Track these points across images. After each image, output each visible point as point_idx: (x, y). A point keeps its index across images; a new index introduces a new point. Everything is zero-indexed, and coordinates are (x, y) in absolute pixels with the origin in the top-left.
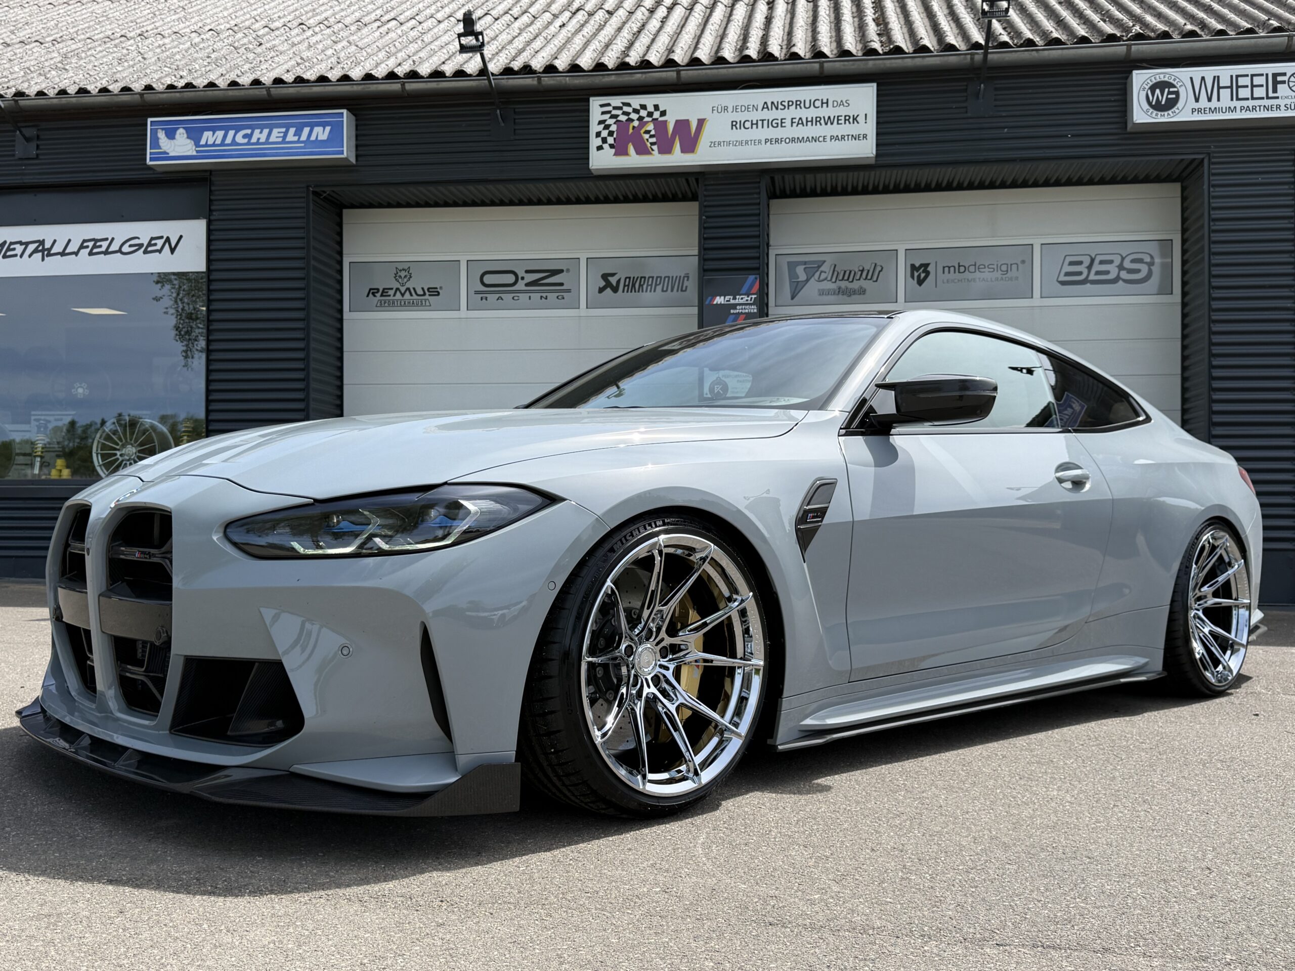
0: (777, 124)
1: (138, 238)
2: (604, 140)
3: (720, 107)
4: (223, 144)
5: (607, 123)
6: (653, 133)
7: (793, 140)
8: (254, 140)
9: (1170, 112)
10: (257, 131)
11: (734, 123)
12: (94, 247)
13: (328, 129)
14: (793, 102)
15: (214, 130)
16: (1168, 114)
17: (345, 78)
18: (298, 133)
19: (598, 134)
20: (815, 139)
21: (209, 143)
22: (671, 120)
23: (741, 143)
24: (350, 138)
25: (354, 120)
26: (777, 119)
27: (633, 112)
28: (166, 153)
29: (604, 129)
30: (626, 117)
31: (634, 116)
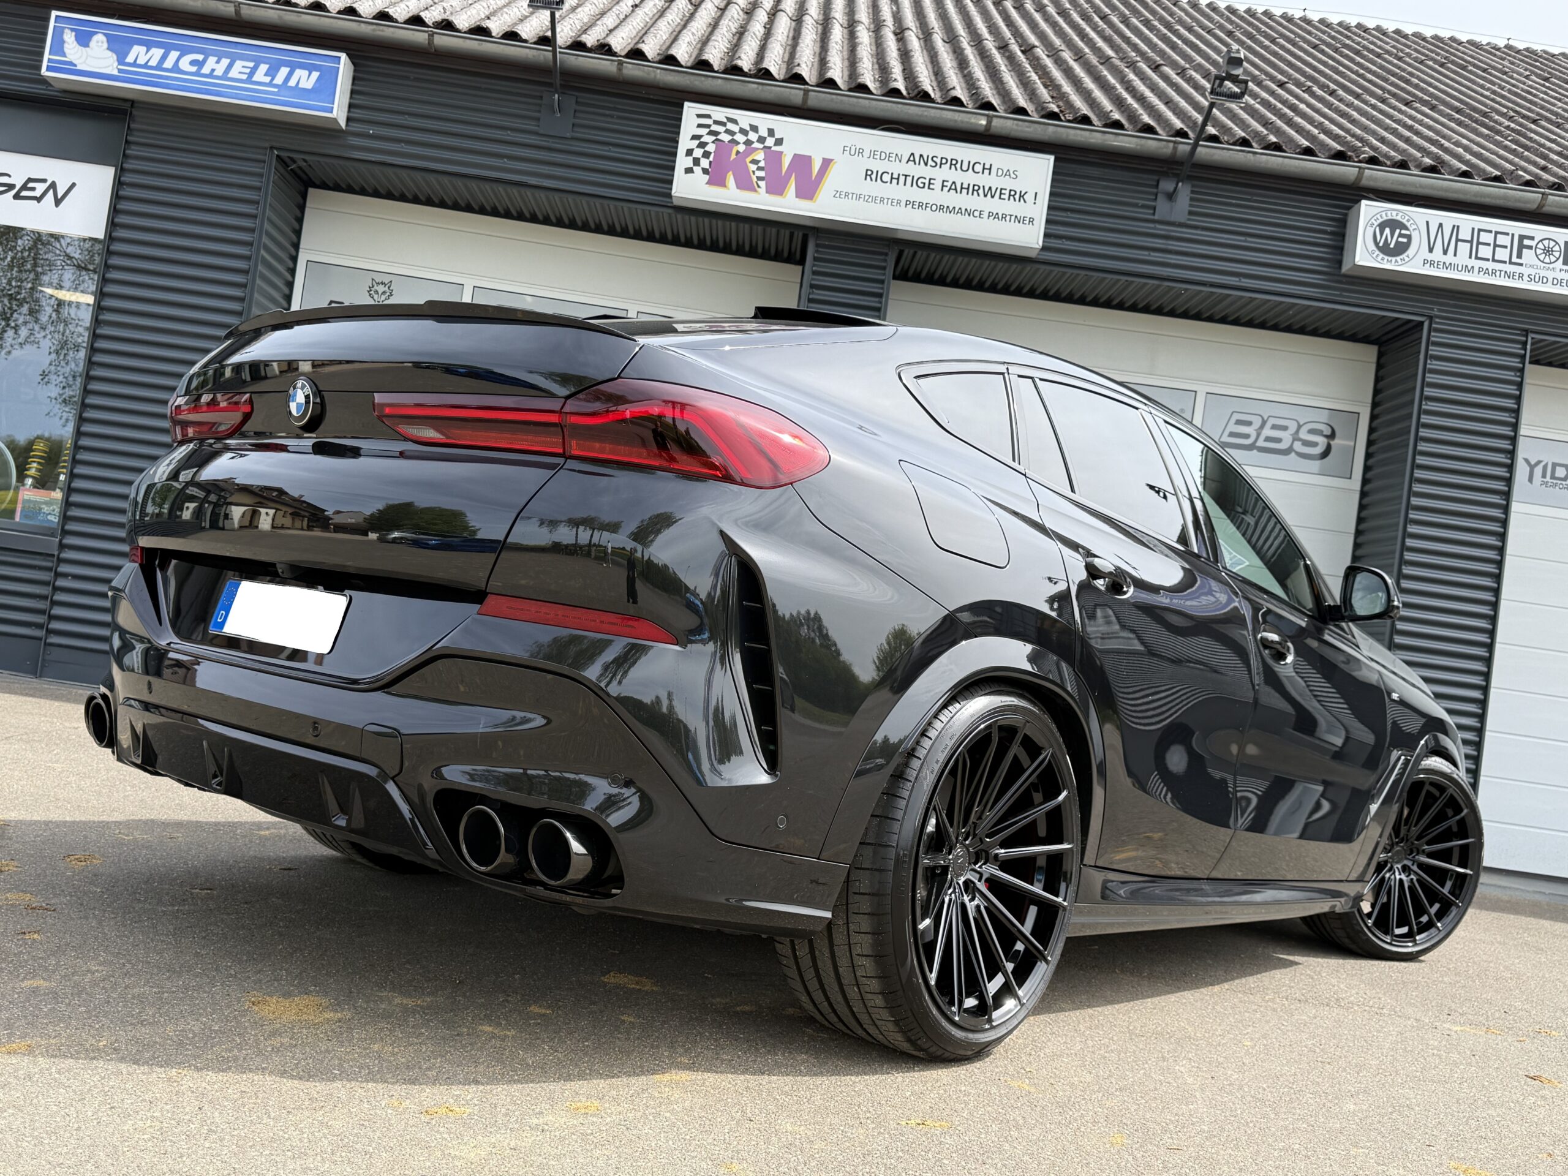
0: (924, 184)
1: (9, 176)
2: (696, 162)
3: (853, 148)
4: (159, 67)
5: (702, 140)
6: (762, 164)
7: (941, 208)
8: (206, 70)
9: (1398, 258)
10: (212, 60)
11: (869, 173)
13: (315, 75)
14: (947, 159)
15: (149, 45)
16: (1396, 261)
17: (350, 11)
18: (272, 72)
19: (689, 152)
20: (969, 212)
21: (138, 62)
23: (875, 199)
24: (343, 94)
25: (352, 70)
26: (925, 178)
27: (740, 132)
28: (71, 63)
29: (698, 147)
30: (730, 138)
31: (740, 138)
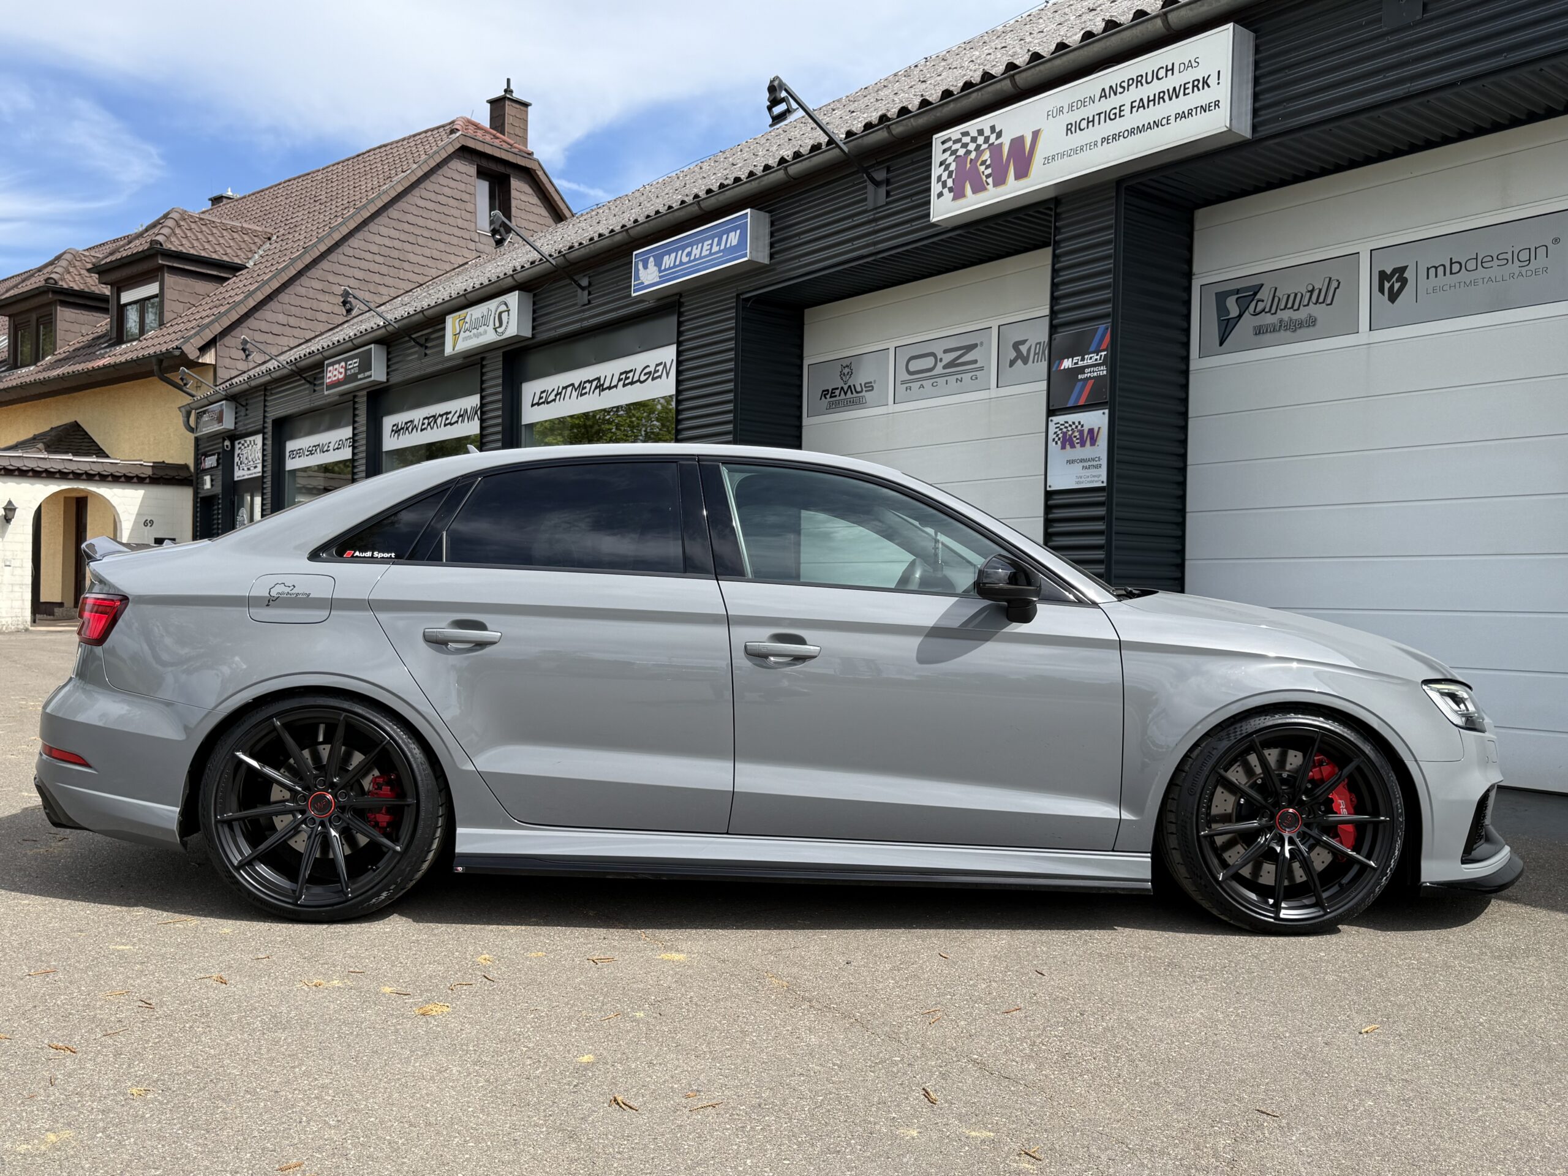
0: (1115, 114)
1: (648, 366)
2: (944, 185)
3: (1055, 110)
4: (675, 266)
5: (947, 163)
6: (988, 162)
7: (1132, 132)
8: (692, 258)
10: (695, 247)
11: (1069, 127)
12: (627, 379)
13: (738, 232)
14: (1133, 79)
15: (669, 253)
17: (751, 174)
18: (719, 244)
19: (939, 178)
20: (1157, 124)
21: (666, 267)
22: (1006, 141)
23: (1075, 151)
24: (757, 239)
25: (765, 217)
26: (1115, 108)
27: (972, 141)
28: (643, 283)
29: (944, 171)
30: (964, 150)
31: (972, 146)
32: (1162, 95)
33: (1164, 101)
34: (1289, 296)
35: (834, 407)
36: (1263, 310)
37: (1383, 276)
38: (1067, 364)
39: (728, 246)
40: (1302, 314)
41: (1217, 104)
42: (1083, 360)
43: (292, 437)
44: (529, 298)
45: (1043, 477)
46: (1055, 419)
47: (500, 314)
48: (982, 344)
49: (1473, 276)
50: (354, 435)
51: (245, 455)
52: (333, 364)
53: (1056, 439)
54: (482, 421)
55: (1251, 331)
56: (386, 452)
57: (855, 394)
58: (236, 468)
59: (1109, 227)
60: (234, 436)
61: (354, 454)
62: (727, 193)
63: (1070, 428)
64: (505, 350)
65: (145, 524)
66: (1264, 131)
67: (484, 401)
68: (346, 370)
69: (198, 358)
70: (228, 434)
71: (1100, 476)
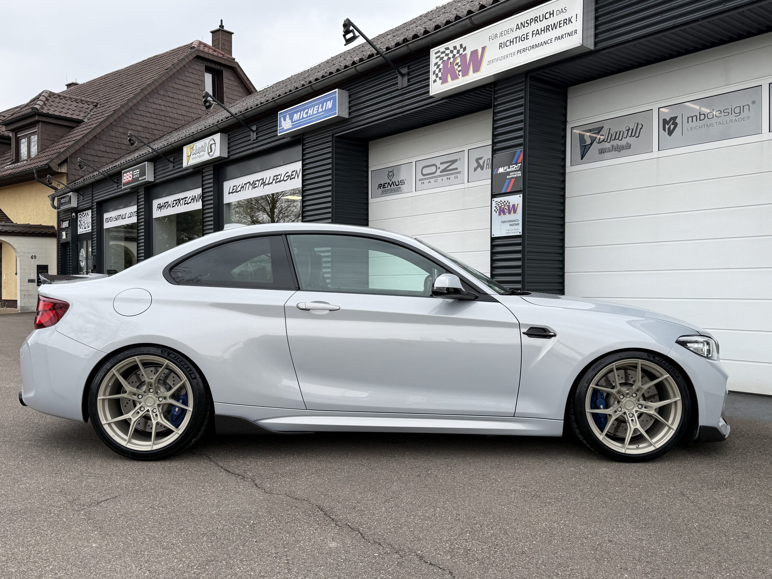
0: (524, 38)
1: (288, 172)
2: (437, 76)
3: (493, 36)
4: (300, 120)
5: (438, 64)
6: (459, 64)
7: (533, 47)
8: (309, 115)
10: (310, 109)
11: (501, 45)
12: (277, 179)
13: (332, 101)
14: (533, 19)
15: (296, 112)
17: (338, 70)
18: (322, 108)
19: (434, 72)
20: (546, 43)
21: (295, 120)
22: (468, 52)
23: (504, 58)
24: (341, 105)
25: (346, 93)
26: (524, 35)
27: (450, 53)
28: (283, 128)
29: (437, 68)
30: (447, 57)
31: (451, 55)
32: (548, 27)
33: (549, 31)
34: (616, 133)
35: (384, 193)
36: (603, 141)
37: (665, 122)
38: (501, 170)
39: (327, 108)
40: (623, 142)
41: (576, 32)
42: (509, 168)
43: (107, 211)
44: (226, 136)
45: (490, 230)
46: (495, 199)
47: (211, 145)
48: (460, 159)
49: (711, 121)
50: (138, 209)
51: (83, 221)
52: (126, 172)
53: (496, 210)
54: (203, 202)
55: (597, 152)
56: (155, 218)
57: (395, 186)
58: (79, 228)
59: (522, 98)
60: (77, 211)
61: (138, 220)
62: (326, 81)
63: (503, 204)
64: (214, 164)
65: (32, 258)
66: (601, 46)
67: (204, 191)
68: (133, 175)
69: (58, 169)
70: (74, 210)
71: (518, 229)
